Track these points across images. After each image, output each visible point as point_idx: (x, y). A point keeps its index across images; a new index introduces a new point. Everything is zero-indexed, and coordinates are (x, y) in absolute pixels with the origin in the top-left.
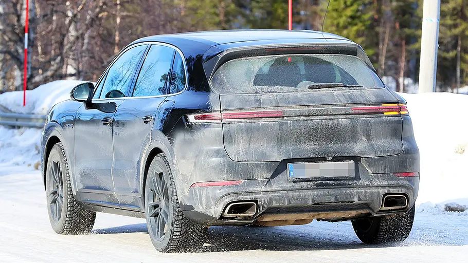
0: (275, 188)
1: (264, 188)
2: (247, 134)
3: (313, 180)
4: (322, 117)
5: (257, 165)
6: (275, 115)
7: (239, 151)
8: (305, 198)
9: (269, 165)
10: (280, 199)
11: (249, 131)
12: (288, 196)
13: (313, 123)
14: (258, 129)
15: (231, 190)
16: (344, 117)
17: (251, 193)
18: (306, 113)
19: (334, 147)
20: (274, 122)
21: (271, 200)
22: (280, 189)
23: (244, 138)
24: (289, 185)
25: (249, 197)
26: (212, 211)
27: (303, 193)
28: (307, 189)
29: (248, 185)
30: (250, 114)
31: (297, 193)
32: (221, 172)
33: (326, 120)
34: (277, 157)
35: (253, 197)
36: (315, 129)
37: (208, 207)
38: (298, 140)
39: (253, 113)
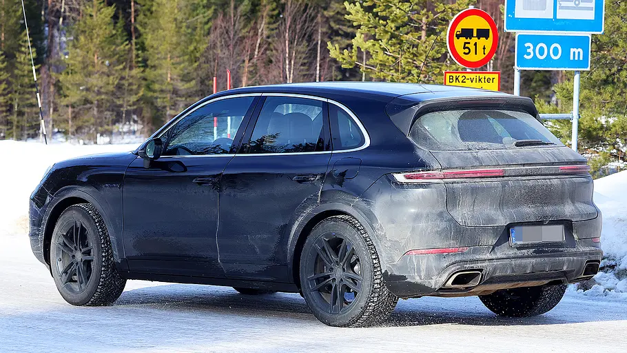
0: (499, 255)
1: (488, 256)
2: (472, 194)
3: (532, 246)
4: (537, 177)
5: (484, 229)
6: (497, 174)
7: (463, 214)
8: (525, 267)
9: (495, 229)
10: (504, 267)
11: (474, 191)
12: (511, 264)
13: (531, 183)
14: (483, 189)
15: (458, 259)
16: (554, 177)
17: (477, 261)
18: (524, 173)
19: (549, 210)
20: (496, 182)
21: (495, 269)
22: (505, 256)
23: (468, 200)
24: (511, 253)
25: (475, 266)
26: (433, 282)
27: (524, 261)
28: (528, 257)
29: (475, 252)
30: (473, 173)
31: (519, 261)
32: (447, 238)
33: (541, 181)
34: (502, 221)
35: (479, 265)
36: (532, 189)
37: (429, 276)
38: (518, 203)
39: (476, 173)
